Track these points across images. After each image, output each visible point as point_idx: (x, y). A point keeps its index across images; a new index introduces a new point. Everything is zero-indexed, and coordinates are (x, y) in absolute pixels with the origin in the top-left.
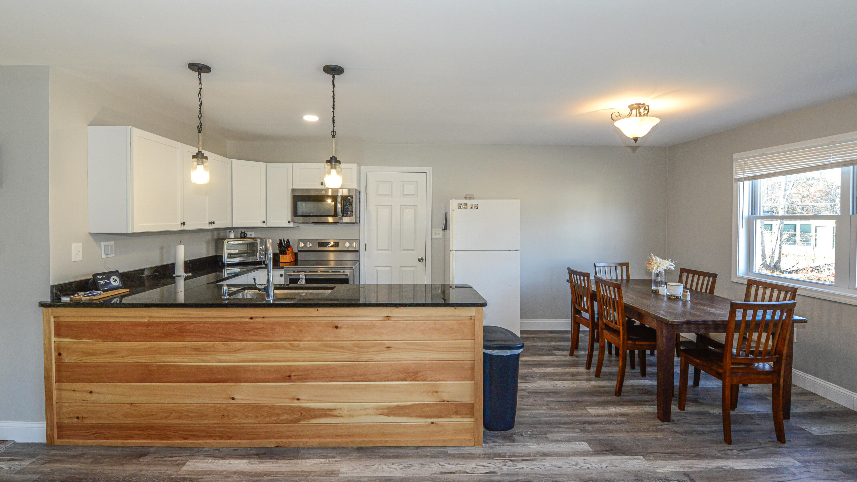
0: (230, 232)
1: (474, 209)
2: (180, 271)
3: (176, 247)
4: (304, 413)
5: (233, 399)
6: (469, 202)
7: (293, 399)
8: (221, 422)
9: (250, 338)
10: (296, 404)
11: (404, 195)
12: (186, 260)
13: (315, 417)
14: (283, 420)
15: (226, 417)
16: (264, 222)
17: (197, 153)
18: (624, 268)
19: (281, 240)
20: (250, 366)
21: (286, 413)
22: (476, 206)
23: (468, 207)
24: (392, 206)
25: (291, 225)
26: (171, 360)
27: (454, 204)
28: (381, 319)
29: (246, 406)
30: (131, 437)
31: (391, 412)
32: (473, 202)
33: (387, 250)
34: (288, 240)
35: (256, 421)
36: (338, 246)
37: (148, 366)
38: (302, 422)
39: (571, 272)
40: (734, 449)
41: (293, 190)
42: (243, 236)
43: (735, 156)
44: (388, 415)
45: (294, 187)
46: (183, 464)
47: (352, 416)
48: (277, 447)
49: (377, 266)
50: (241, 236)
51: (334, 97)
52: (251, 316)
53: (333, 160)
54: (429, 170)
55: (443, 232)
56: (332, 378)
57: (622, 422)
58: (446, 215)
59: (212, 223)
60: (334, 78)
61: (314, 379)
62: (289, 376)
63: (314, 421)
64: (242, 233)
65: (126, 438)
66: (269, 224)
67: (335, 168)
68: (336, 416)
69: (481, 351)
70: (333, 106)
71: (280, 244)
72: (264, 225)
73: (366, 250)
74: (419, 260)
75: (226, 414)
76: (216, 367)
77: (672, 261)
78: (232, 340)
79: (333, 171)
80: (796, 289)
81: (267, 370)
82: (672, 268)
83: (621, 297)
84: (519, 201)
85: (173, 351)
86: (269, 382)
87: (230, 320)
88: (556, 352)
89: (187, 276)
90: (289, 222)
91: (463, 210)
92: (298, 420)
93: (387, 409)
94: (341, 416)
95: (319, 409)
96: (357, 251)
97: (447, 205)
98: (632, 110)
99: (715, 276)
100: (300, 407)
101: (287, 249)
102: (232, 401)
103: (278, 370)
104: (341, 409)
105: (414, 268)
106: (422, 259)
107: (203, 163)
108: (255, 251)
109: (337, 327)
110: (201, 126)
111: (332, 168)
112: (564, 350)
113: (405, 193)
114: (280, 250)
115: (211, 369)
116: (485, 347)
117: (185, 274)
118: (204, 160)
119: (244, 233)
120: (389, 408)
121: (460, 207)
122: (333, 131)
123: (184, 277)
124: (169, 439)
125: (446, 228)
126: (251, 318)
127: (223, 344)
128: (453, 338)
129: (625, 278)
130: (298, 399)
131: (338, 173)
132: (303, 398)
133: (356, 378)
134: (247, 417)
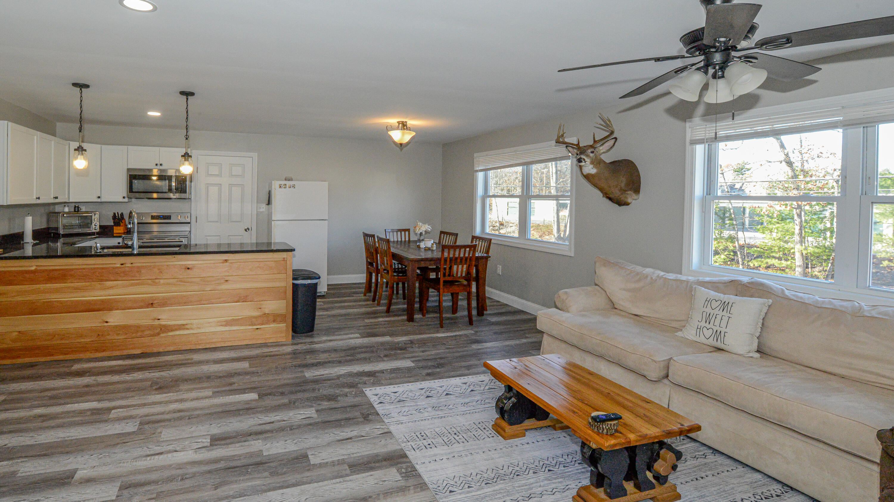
0: (65, 206)
1: (292, 189)
2: (28, 238)
3: (24, 218)
4: (163, 329)
5: (107, 322)
6: (288, 183)
7: (155, 319)
8: (96, 339)
9: (120, 279)
10: (157, 323)
11: (232, 175)
12: (34, 229)
13: (172, 330)
14: (147, 335)
15: (100, 336)
16: (99, 197)
17: (78, 147)
18: (407, 233)
19: (115, 214)
20: (121, 298)
21: (149, 329)
22: (294, 186)
23: (287, 186)
24: (221, 184)
25: (126, 200)
26: (53, 297)
27: (276, 184)
28: (221, 261)
29: (116, 326)
30: (19, 357)
31: (228, 323)
32: (291, 183)
33: (217, 222)
34: (122, 213)
35: (125, 337)
36: (170, 219)
37: (34, 303)
38: (162, 335)
39: (366, 235)
40: (443, 330)
41: (129, 170)
42: (77, 209)
43: (475, 155)
44: (226, 326)
45: (130, 167)
46: (72, 366)
47: (200, 328)
48: (142, 353)
49: (207, 235)
50: (75, 209)
51: (187, 112)
52: (122, 262)
53: (186, 155)
54: (255, 155)
55: (267, 206)
56: (185, 303)
57: (385, 324)
58: (270, 193)
59: (56, 198)
60: (187, 99)
61: (171, 305)
62: (152, 304)
63: (171, 334)
64: (75, 207)
65: (13, 358)
66: (103, 200)
67: (188, 161)
68: (187, 329)
69: (291, 281)
70: (187, 118)
71: (114, 217)
72: (99, 200)
73: (196, 222)
74: (246, 230)
75: (100, 334)
76: (93, 300)
77: (429, 225)
78: (107, 280)
79: (187, 163)
80: (491, 240)
81: (135, 301)
82: (430, 230)
83: (389, 248)
84: (326, 184)
85: (57, 291)
86: (136, 309)
87: (104, 266)
88: (354, 295)
89: (35, 242)
90: (124, 198)
91: (283, 189)
92: (158, 334)
93: (224, 322)
94: (192, 329)
95: (175, 325)
96: (189, 223)
97: (270, 185)
98: (399, 124)
99: (457, 235)
100: (160, 325)
101: (122, 221)
102: (106, 324)
103: (143, 300)
104: (191, 324)
105: (240, 237)
106: (248, 229)
107: (82, 154)
108: (89, 223)
109: (188, 269)
110: (81, 127)
111: (185, 160)
112: (361, 293)
113: (233, 174)
114: (114, 223)
115: (89, 302)
116: (294, 279)
117: (32, 241)
118: (84, 152)
119: (78, 207)
120: (226, 321)
121: (280, 187)
122: (187, 135)
123: (32, 244)
124: (52, 355)
125: (269, 203)
126: (122, 264)
127: (99, 284)
128: (272, 273)
129: (407, 239)
130: (159, 319)
131: (190, 164)
132: (162, 318)
133: (202, 302)
134: (118, 334)
